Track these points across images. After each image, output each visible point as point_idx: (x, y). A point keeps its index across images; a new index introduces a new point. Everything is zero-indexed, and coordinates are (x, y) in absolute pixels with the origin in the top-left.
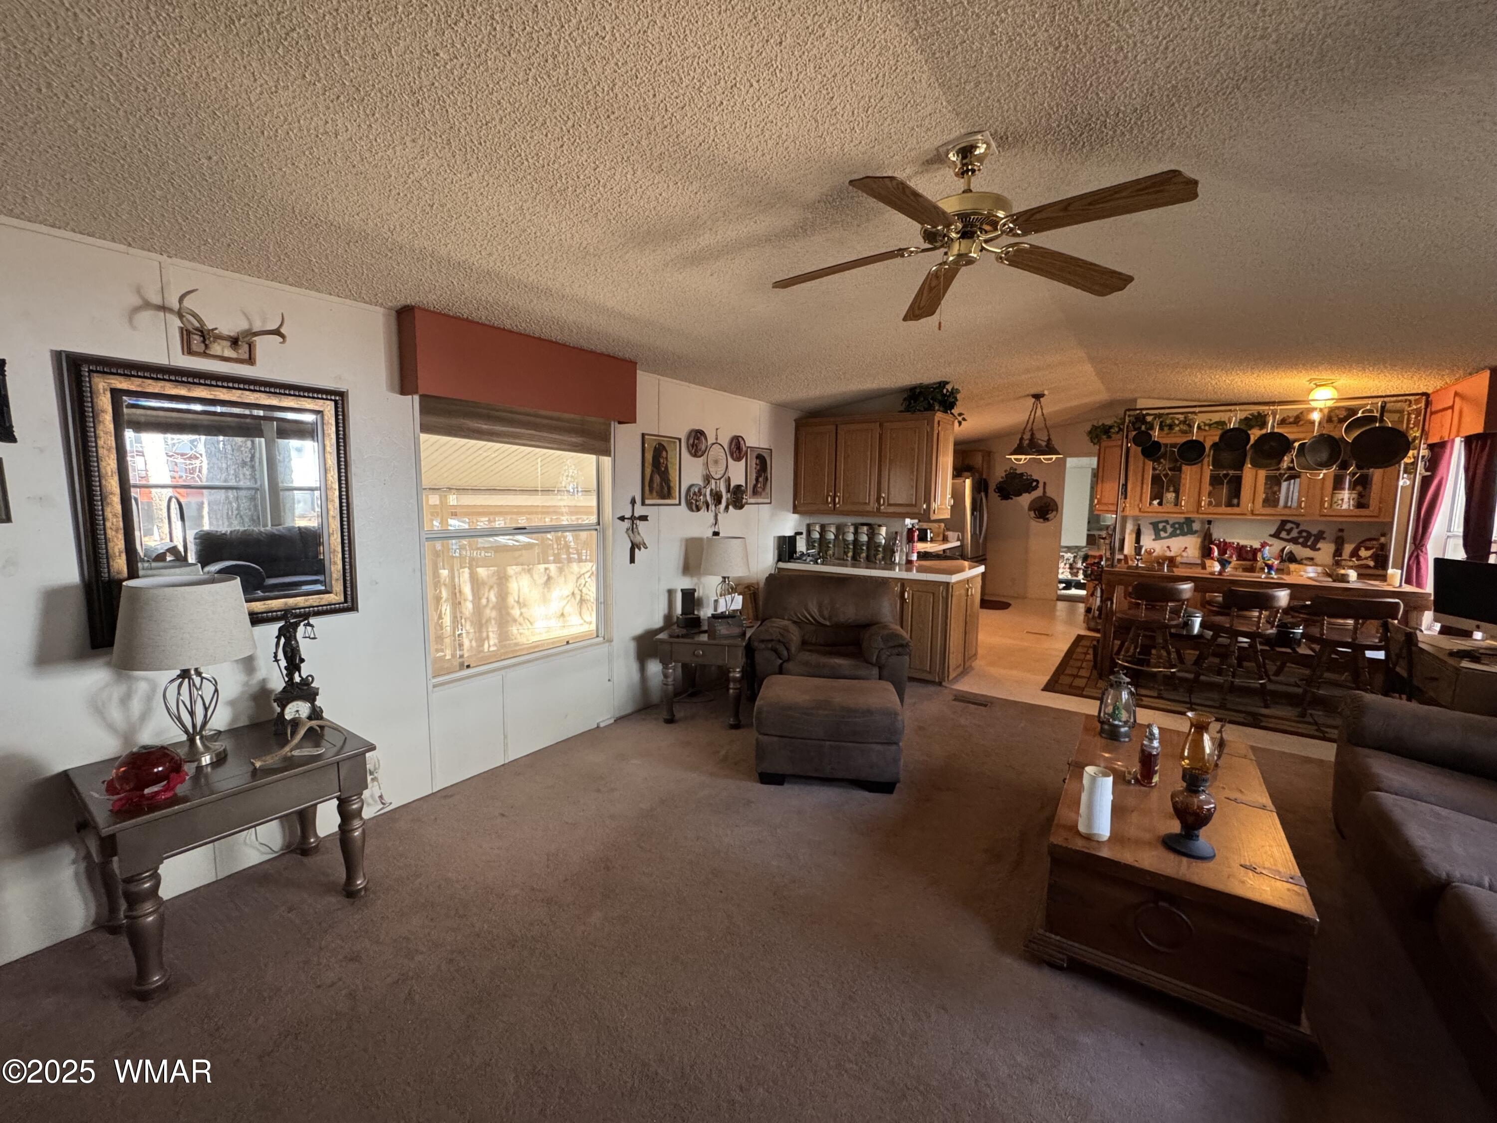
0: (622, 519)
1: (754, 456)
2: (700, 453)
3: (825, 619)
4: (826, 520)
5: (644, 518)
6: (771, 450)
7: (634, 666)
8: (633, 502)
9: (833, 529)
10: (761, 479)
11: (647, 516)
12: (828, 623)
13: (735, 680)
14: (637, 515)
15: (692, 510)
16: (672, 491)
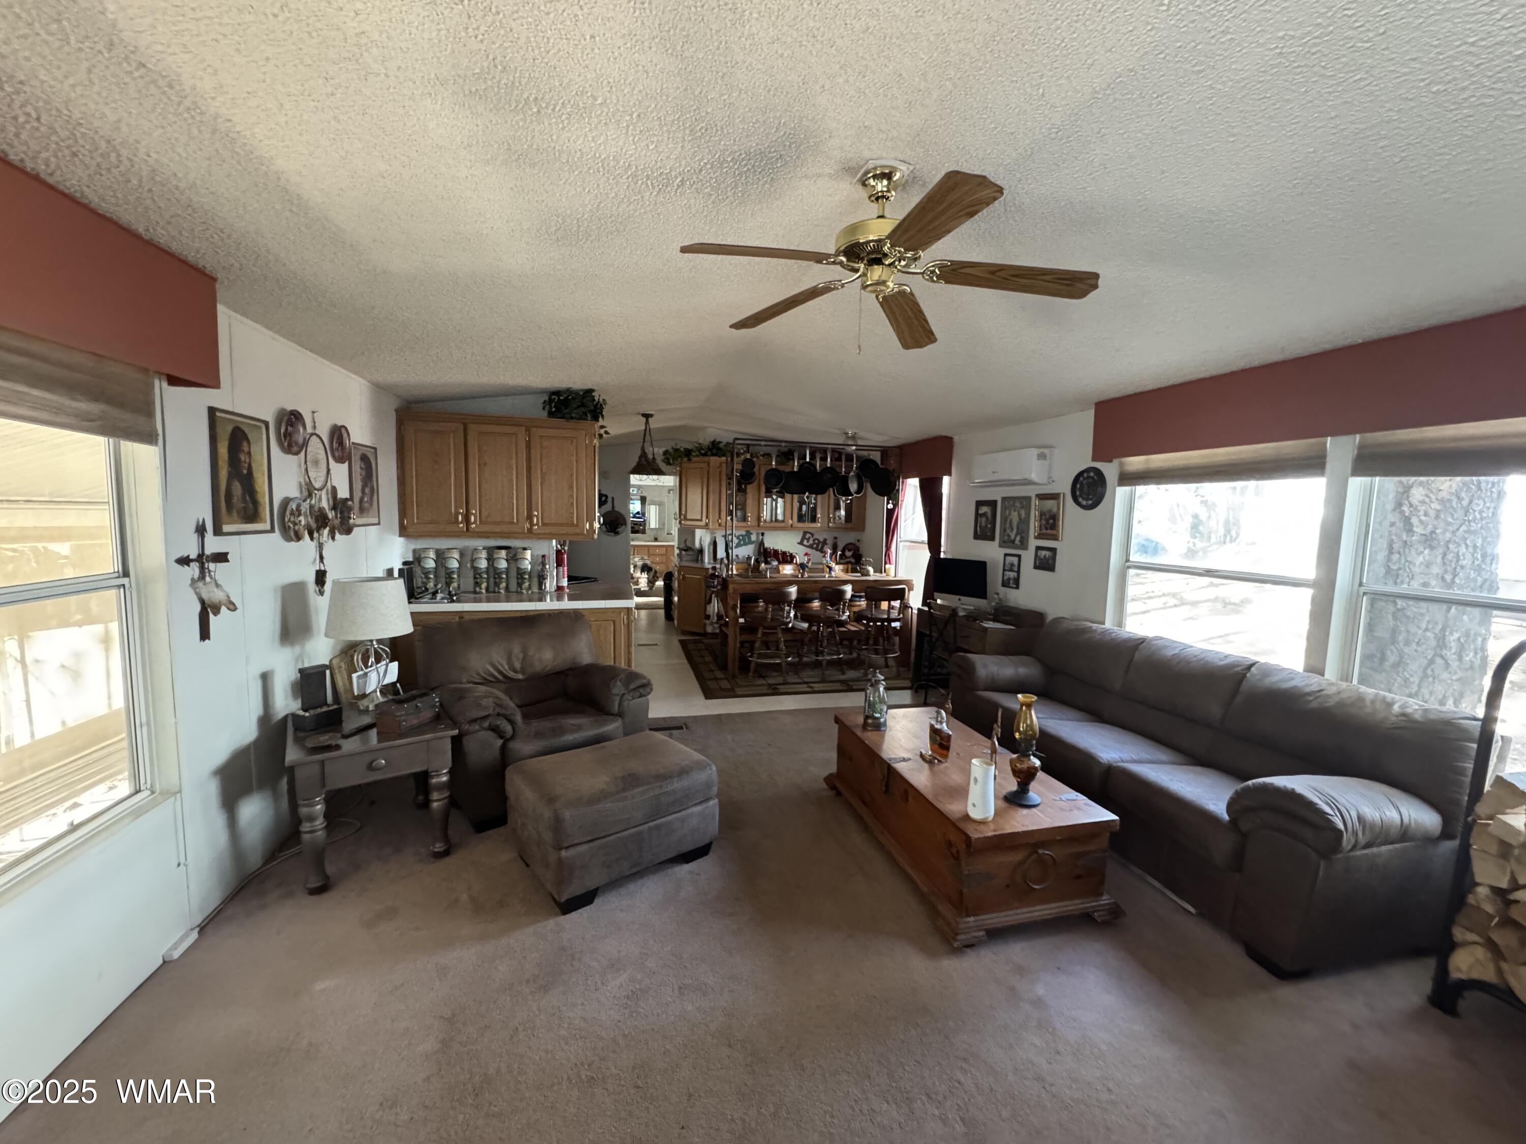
0: (184, 561)
1: (358, 457)
2: (295, 449)
3: (515, 671)
4: (443, 544)
5: (221, 557)
6: (375, 449)
7: (219, 819)
8: (201, 530)
9: (456, 555)
10: (367, 490)
11: (226, 554)
12: (520, 676)
13: (440, 787)
14: (208, 551)
15: (288, 539)
16: (261, 509)
